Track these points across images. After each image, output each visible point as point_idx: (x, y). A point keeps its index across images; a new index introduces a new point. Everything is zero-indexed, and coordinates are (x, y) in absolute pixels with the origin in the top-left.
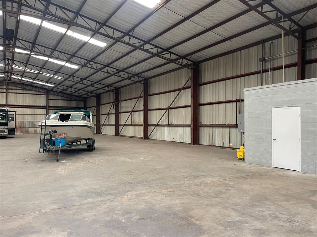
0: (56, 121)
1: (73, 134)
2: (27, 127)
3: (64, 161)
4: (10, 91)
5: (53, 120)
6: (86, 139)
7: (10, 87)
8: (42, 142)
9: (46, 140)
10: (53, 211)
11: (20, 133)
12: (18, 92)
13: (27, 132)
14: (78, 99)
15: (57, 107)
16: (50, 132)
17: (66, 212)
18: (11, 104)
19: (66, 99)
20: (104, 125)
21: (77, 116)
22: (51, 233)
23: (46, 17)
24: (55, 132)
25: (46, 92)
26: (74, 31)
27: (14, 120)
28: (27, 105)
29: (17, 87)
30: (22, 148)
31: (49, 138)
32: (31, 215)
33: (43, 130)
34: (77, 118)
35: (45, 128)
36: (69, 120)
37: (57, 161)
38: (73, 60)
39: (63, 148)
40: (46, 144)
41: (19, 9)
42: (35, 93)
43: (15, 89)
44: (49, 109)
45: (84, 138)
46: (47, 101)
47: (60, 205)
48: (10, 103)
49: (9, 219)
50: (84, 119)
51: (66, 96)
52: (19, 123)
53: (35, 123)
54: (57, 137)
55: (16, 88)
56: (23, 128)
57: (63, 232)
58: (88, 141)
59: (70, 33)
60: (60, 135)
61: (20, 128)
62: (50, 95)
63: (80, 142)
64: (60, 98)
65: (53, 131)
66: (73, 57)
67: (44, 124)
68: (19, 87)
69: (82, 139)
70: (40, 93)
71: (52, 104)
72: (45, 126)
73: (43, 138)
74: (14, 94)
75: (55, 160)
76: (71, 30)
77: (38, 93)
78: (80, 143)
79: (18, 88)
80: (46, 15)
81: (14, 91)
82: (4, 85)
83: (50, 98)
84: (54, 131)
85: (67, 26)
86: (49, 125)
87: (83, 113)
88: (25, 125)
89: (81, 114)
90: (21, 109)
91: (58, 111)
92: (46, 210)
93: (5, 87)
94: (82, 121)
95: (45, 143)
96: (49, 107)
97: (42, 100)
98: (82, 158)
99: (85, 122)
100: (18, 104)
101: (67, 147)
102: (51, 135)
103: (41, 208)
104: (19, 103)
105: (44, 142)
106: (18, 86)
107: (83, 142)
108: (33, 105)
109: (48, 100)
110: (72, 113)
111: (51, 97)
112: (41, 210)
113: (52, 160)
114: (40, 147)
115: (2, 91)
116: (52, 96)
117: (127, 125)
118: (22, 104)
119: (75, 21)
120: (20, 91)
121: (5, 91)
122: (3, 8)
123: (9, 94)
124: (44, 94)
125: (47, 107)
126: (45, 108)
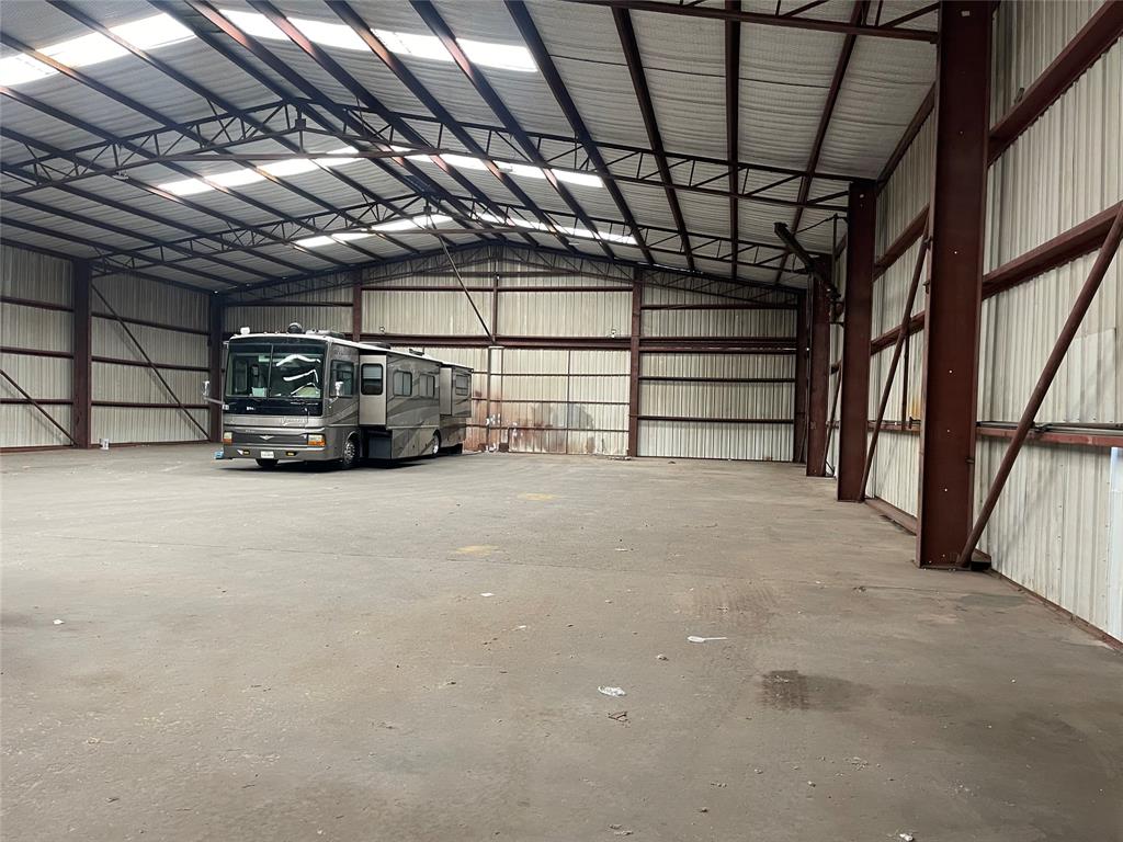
2: (561, 425)
4: (507, 283)
7: (507, 268)
11: (537, 450)
12: (532, 285)
13: (560, 448)
14: (770, 297)
18: (508, 334)
19: (713, 301)
25: (632, 276)
27: (381, 393)
28: (561, 335)
29: (528, 264)
42: (594, 283)
43: (523, 275)
44: (642, 348)
46: (637, 318)
48: (503, 332)
51: (715, 288)
52: (534, 410)
53: (589, 409)
55: (526, 269)
56: (549, 428)
61: (538, 428)
62: (647, 290)
64: (688, 299)
68: (536, 265)
70: (609, 284)
71: (655, 326)
74: (518, 293)
77: (601, 283)
79: (532, 270)
81: (519, 282)
82: (485, 261)
83: (647, 302)
88: (556, 417)
90: (541, 351)
93: (489, 268)
96: (643, 341)
97: (611, 314)
100: (532, 335)
104: (536, 328)
106: (532, 261)
108: (584, 335)
109: (639, 310)
111: (653, 296)
115: (481, 286)
116: (657, 292)
118: (546, 335)
120: (540, 282)
121: (489, 283)
123: (503, 293)
124: (624, 285)
125: (635, 343)
126: (625, 349)
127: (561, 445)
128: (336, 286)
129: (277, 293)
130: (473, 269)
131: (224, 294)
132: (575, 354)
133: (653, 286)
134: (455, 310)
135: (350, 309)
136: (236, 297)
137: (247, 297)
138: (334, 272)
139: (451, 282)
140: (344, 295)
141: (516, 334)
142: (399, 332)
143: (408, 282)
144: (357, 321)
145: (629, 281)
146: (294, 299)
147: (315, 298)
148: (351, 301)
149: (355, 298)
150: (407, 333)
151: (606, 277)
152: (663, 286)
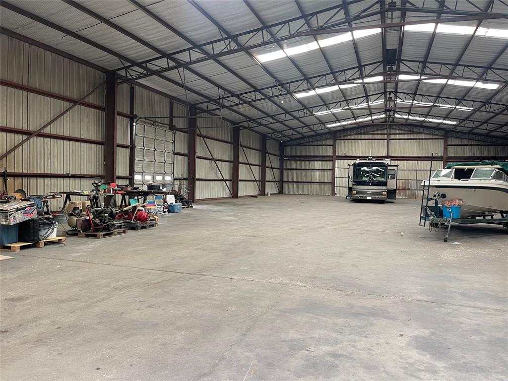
0: (448, 179)
1: (475, 202)
2: (413, 188)
3: (455, 243)
4: (393, 137)
5: (444, 177)
6: (502, 212)
7: (393, 131)
8: (424, 209)
9: (429, 207)
10: (419, 303)
11: (403, 197)
12: (403, 138)
14: (500, 142)
15: (461, 157)
16: (435, 196)
17: (437, 309)
18: (393, 155)
19: (477, 143)
21: (484, 172)
22: (408, 325)
23: (441, 18)
24: (444, 196)
25: (444, 134)
26: (488, 27)
27: (395, 178)
28: (414, 156)
29: (402, 130)
30: (401, 217)
31: (434, 205)
32: (390, 299)
33: (426, 192)
34: (485, 175)
35: (428, 190)
36: (469, 178)
37: (445, 241)
38: (488, 75)
39: (455, 223)
40: (429, 213)
41: (403, 17)
42: (427, 137)
43: (399, 134)
44: (448, 160)
45: (498, 210)
46: (445, 149)
47: (430, 298)
48: (391, 154)
49: (364, 296)
50: (497, 177)
51: (478, 138)
54: (446, 204)
55: (400, 132)
56: (408, 189)
57: (424, 329)
58: (505, 215)
59: (482, 32)
60: (452, 201)
61: (404, 189)
62: (449, 139)
63: (492, 216)
64: (466, 142)
65: (440, 195)
66: (489, 71)
67: (427, 184)
69: (495, 211)
70: (434, 137)
71: (452, 152)
72: (429, 186)
73: (425, 203)
74: (397, 140)
75: (441, 239)
76: (483, 27)
77: (431, 137)
78: (492, 218)
79: (403, 132)
80: (442, 15)
81: (397, 137)
82: (384, 129)
83: (449, 144)
84: (442, 195)
85: (476, 22)
86: (435, 185)
87: (499, 166)
88: (411, 185)
89: (494, 168)
90: (406, 161)
91: (455, 163)
92: (410, 299)
93: (386, 131)
94: (494, 181)
95: (428, 211)
96: (448, 158)
97: (436, 148)
98: (489, 243)
99: (498, 181)
100: (402, 155)
101: (462, 221)
102: (436, 201)
103: (404, 295)
104: (404, 154)
105: (426, 209)
106: (403, 129)
107: (498, 216)
108: (423, 156)
109: (446, 146)
110: (476, 167)
111: (452, 141)
112: (403, 296)
113: (437, 238)
114: (421, 218)
115: (383, 138)
116: (454, 139)
118: (408, 155)
119: (489, 11)
120: (406, 136)
121: (386, 137)
122: (382, 23)
123: (391, 141)
124: (440, 137)
125: (445, 158)
126: (440, 160)
127: (413, 195)
128: (327, 139)
129: (304, 142)
130: (379, 132)
131: (285, 142)
132: (419, 162)
133: (452, 137)
134: (372, 146)
135: (331, 147)
136: (290, 143)
137: (293, 143)
138: (328, 133)
139: (371, 137)
140: (330, 142)
141: (396, 155)
142: (350, 155)
143: (354, 137)
144: (334, 151)
145: (442, 136)
146: (310, 144)
147: (318, 143)
148: (332, 144)
149: (334, 143)
150: (353, 155)
151: (433, 135)
152: (457, 138)
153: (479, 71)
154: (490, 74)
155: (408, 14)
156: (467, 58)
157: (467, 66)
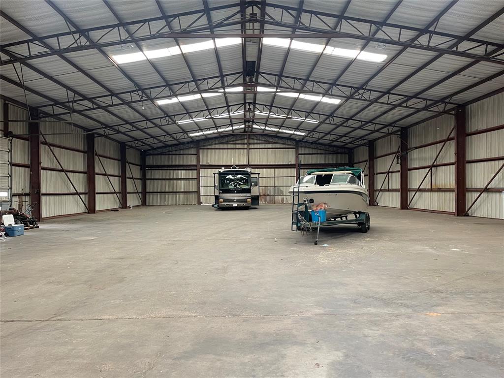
0: (311, 185)
1: (336, 204)
2: (272, 194)
3: (324, 245)
4: (252, 146)
5: (308, 183)
6: (355, 213)
7: (252, 141)
8: (295, 215)
9: (299, 212)
10: (318, 318)
11: (264, 203)
12: (260, 147)
13: (272, 202)
14: (339, 151)
15: (310, 164)
16: (305, 201)
17: (337, 322)
18: (253, 164)
19: (322, 152)
20: (381, 190)
21: (341, 177)
22: (319, 349)
23: (296, 33)
24: (312, 201)
25: (295, 143)
26: (335, 46)
27: (257, 185)
28: (271, 164)
29: (260, 140)
30: (269, 222)
31: (304, 210)
32: (290, 318)
33: (296, 198)
34: (341, 180)
35: (298, 196)
36: (329, 183)
37: (316, 244)
38: (333, 91)
39: (322, 226)
40: (300, 218)
41: (262, 29)
43: (257, 144)
44: (300, 168)
45: (353, 211)
46: (297, 157)
47: (327, 309)
48: (251, 163)
49: (264, 318)
50: (352, 181)
51: (322, 147)
52: (262, 189)
53: (282, 188)
54: (314, 208)
55: (258, 142)
56: (268, 195)
57: (336, 351)
58: (358, 215)
59: (330, 50)
60: (319, 205)
61: (264, 195)
62: (300, 148)
63: (346, 217)
64: (313, 151)
65: (309, 200)
66: (334, 87)
67: (296, 190)
68: (262, 140)
69: (349, 212)
70: (287, 146)
71: (304, 160)
72: (299, 192)
73: (295, 209)
74: (256, 150)
75: (311, 242)
76: (330, 46)
77: (284, 146)
78: (346, 219)
79: (260, 142)
80: (297, 30)
81: (256, 146)
82: (244, 139)
83: (300, 153)
84: (310, 200)
85: (325, 40)
86: (303, 190)
87: (350, 172)
88: (270, 191)
89: (347, 174)
90: (264, 169)
92: (309, 314)
93: (245, 141)
94: (350, 185)
95: (299, 217)
96: (299, 165)
97: (289, 157)
98: (351, 243)
99: (353, 185)
100: (261, 164)
101: (328, 223)
102: (306, 206)
103: (301, 310)
104: (262, 162)
105: (297, 215)
106: (261, 139)
107: (351, 217)
108: (279, 164)
109: (298, 155)
110: (334, 173)
111: (302, 151)
112: (302, 312)
113: (308, 242)
114: (292, 223)
115: (243, 147)
116: (303, 149)
117: (422, 191)
118: (266, 164)
119: (338, 30)
120: (263, 146)
121: (246, 146)
122: (242, 33)
123: (251, 150)
124: (292, 147)
125: (297, 166)
126: (293, 168)
128: (190, 148)
130: (240, 142)
131: (146, 151)
132: (276, 170)
133: (302, 147)
134: (234, 156)
135: (195, 156)
136: (151, 152)
137: (156, 152)
138: (191, 142)
139: (232, 146)
140: (193, 151)
141: (256, 164)
142: (214, 164)
143: (216, 146)
144: (198, 160)
145: (294, 145)
146: (173, 153)
147: (182, 152)
148: (195, 153)
149: (197, 152)
150: (217, 164)
151: (286, 144)
152: (306, 147)
153: (326, 86)
154: (335, 91)
155: (267, 26)
156: (316, 74)
157: (316, 82)
